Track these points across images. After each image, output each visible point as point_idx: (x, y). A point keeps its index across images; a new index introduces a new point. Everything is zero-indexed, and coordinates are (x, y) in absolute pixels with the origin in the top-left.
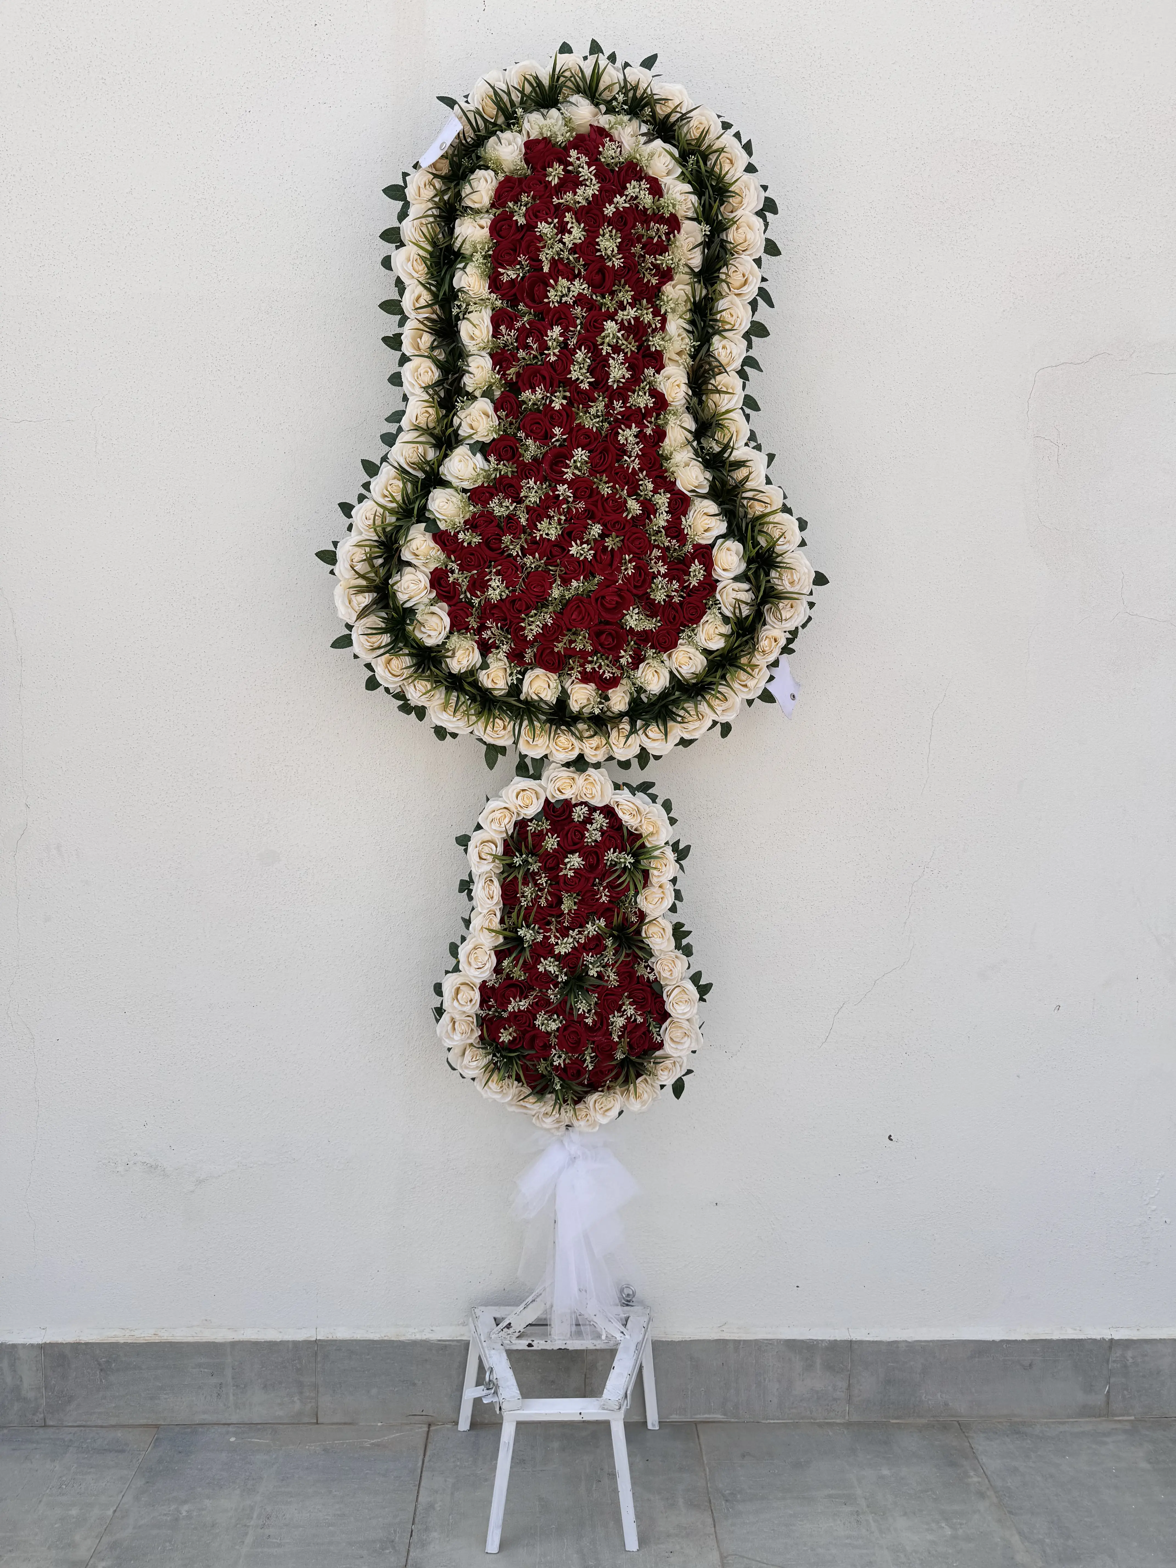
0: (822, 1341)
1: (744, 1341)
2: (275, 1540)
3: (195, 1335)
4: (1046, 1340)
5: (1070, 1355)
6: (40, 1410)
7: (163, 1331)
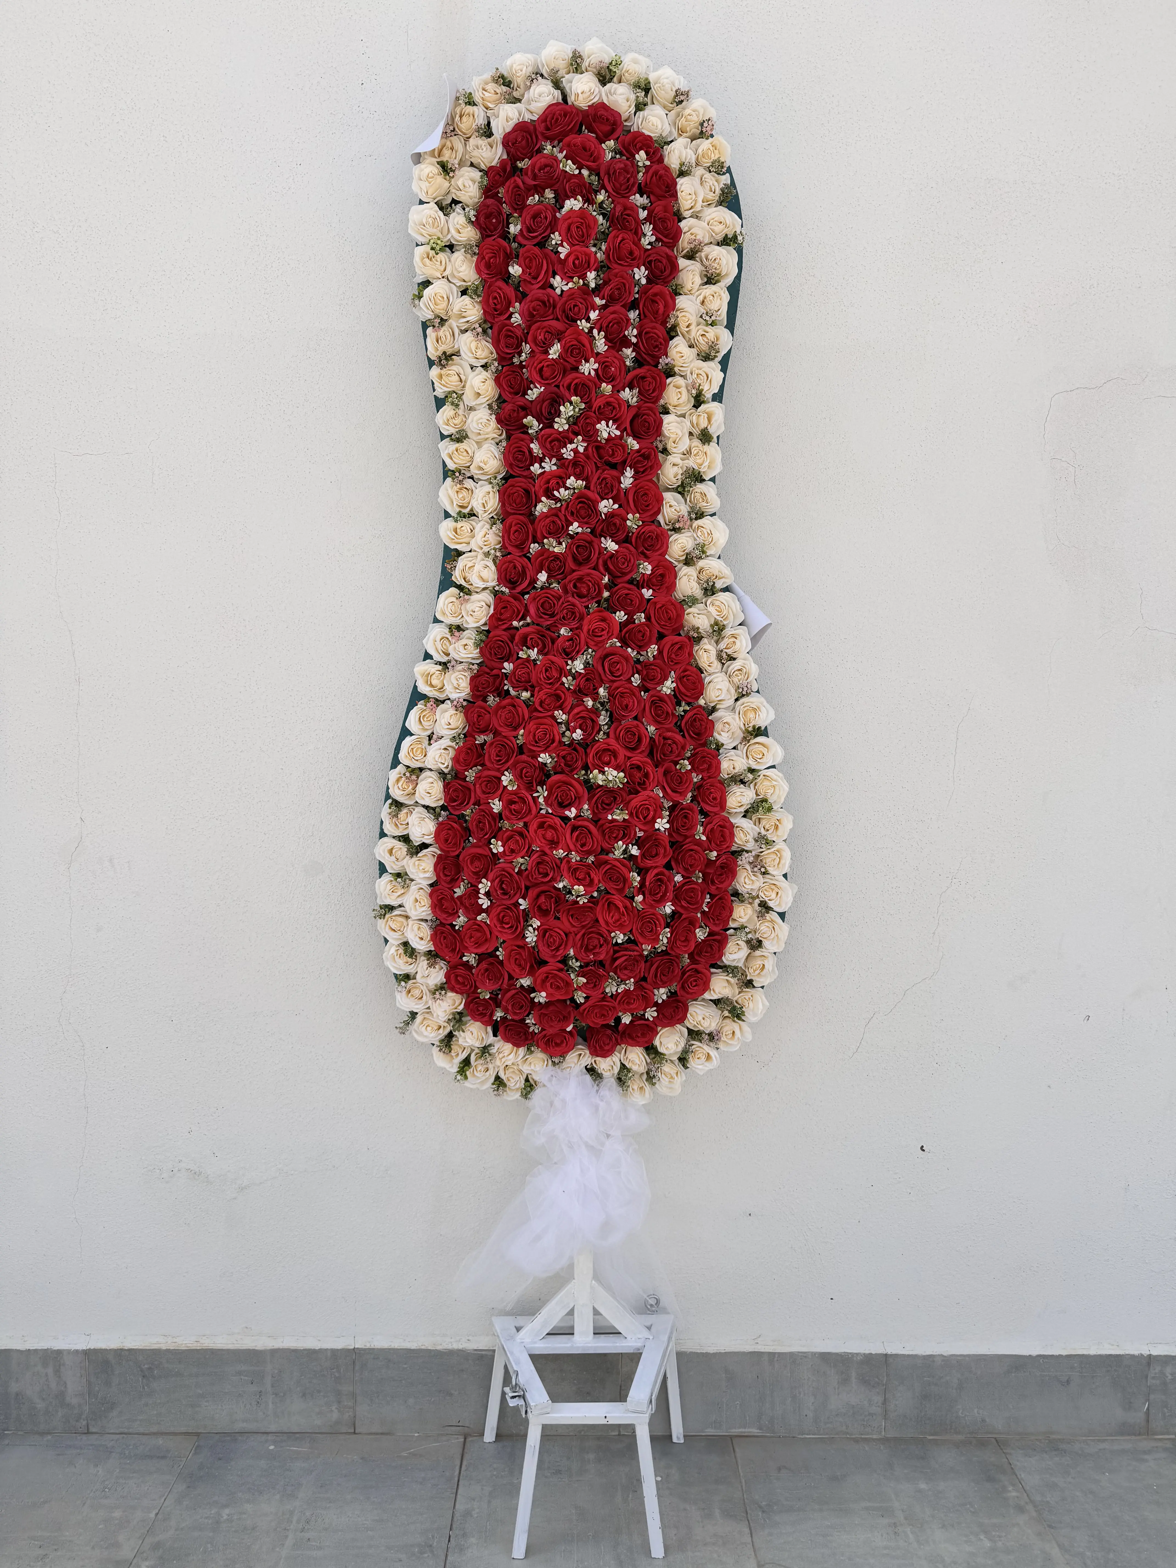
0: (857, 1354)
1: (779, 1353)
2: (314, 1544)
3: (235, 1342)
4: (1083, 1355)
5: (1108, 1371)
6: (83, 1417)
7: (204, 1338)
